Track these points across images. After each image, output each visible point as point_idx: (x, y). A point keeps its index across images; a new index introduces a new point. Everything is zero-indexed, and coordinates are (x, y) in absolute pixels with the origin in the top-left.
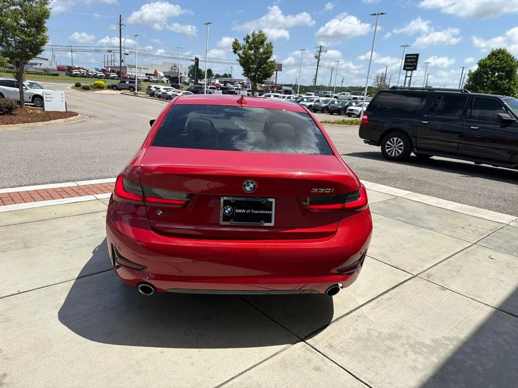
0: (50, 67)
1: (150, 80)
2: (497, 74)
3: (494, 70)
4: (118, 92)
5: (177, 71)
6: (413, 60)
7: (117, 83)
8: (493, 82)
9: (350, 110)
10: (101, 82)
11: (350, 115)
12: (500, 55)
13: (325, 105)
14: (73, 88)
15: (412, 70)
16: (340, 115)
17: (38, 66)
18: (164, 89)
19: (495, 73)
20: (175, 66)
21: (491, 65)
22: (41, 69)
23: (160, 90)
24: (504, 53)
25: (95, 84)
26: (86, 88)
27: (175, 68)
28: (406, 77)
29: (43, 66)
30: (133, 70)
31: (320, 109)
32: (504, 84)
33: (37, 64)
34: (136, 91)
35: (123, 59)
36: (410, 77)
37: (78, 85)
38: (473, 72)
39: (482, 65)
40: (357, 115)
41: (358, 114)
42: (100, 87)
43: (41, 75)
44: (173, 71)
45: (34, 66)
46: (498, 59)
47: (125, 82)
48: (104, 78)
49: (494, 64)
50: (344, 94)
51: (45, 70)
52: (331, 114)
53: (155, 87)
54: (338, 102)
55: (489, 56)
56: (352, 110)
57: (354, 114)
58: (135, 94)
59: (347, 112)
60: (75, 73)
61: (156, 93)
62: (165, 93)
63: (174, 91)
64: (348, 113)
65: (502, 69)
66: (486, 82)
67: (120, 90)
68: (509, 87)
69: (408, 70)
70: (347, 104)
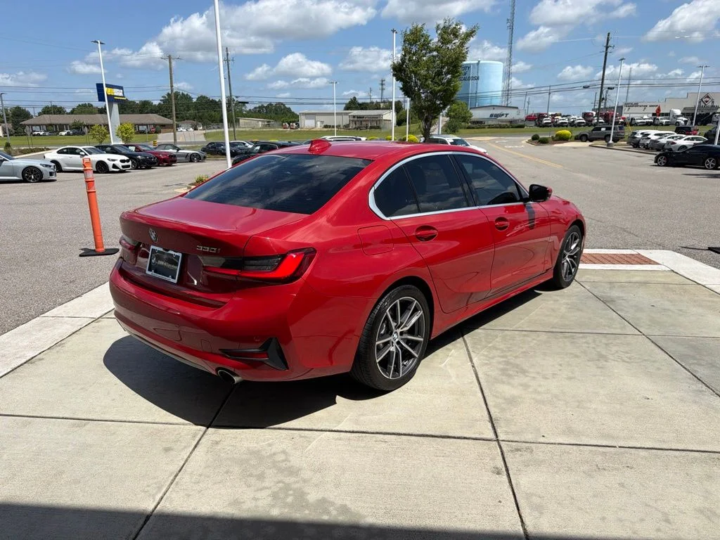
0: (517, 117)
1: (656, 122)
4: (588, 143)
5: (710, 104)
7: (587, 131)
10: (566, 132)
14: (529, 142)
17: (503, 118)
18: (656, 135)
20: (708, 97)
22: (506, 121)
23: (649, 136)
25: (557, 135)
26: (544, 142)
27: (708, 99)
29: (509, 117)
30: (633, 109)
33: (503, 115)
34: (611, 142)
35: (604, 96)
37: (535, 138)
42: (563, 139)
43: (504, 128)
44: (702, 104)
45: (499, 118)
47: (600, 129)
48: (584, 126)
51: (511, 122)
53: (642, 134)
58: (609, 145)
60: (545, 122)
61: (642, 142)
62: (655, 141)
63: (673, 138)
67: (591, 141)
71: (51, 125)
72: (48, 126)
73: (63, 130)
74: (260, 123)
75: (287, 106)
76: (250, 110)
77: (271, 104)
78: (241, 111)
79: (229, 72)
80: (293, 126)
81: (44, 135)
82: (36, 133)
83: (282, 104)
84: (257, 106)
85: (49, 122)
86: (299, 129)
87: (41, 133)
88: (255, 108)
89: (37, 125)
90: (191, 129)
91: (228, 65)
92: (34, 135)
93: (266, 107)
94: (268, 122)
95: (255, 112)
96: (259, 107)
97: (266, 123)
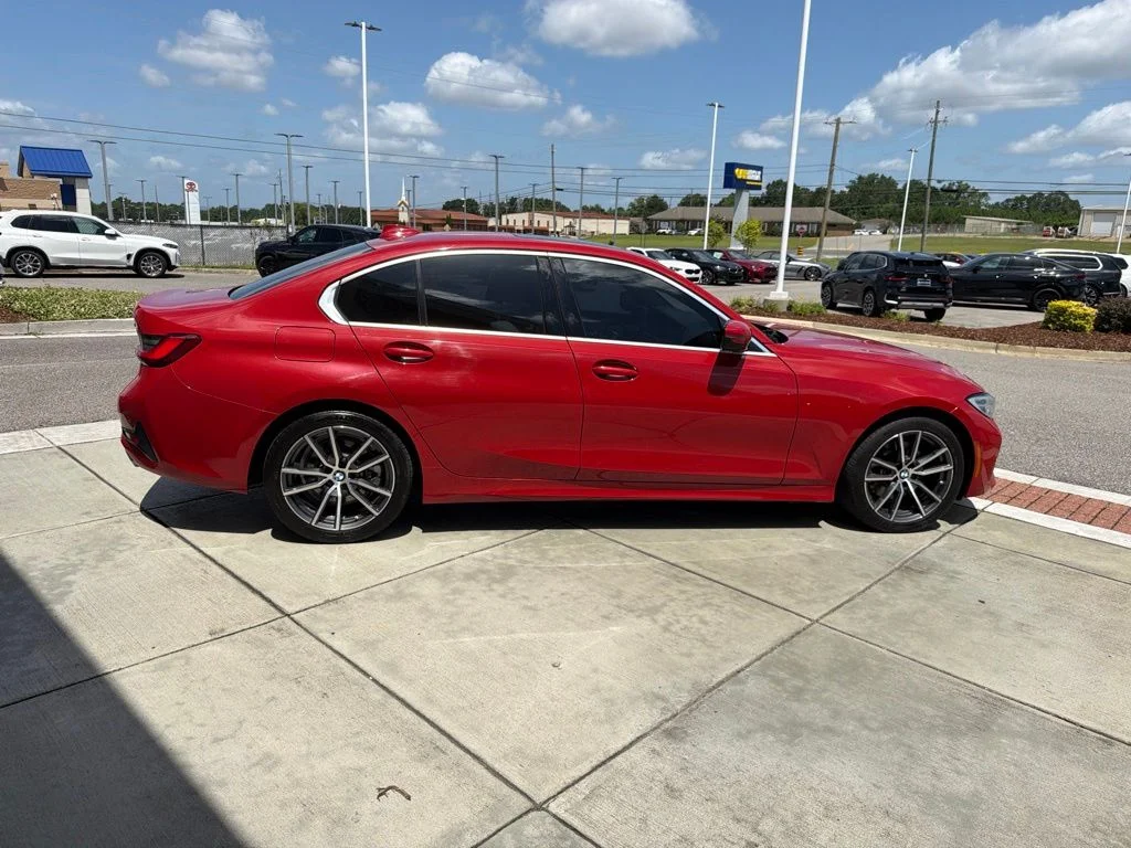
71: (682, 221)
72: (678, 221)
73: (693, 229)
74: (1003, 225)
75: (1072, 197)
76: (997, 204)
77: (1040, 194)
78: (978, 205)
79: (934, 141)
80: (1062, 232)
81: (670, 234)
82: (661, 231)
83: (1062, 193)
84: (1012, 196)
85: (680, 217)
86: (1075, 238)
87: (667, 232)
88: (1008, 200)
89: (665, 221)
90: (878, 232)
91: (935, 129)
92: (659, 234)
93: (1029, 200)
94: (1018, 224)
95: (1006, 207)
96: (1017, 199)
97: (1014, 226)
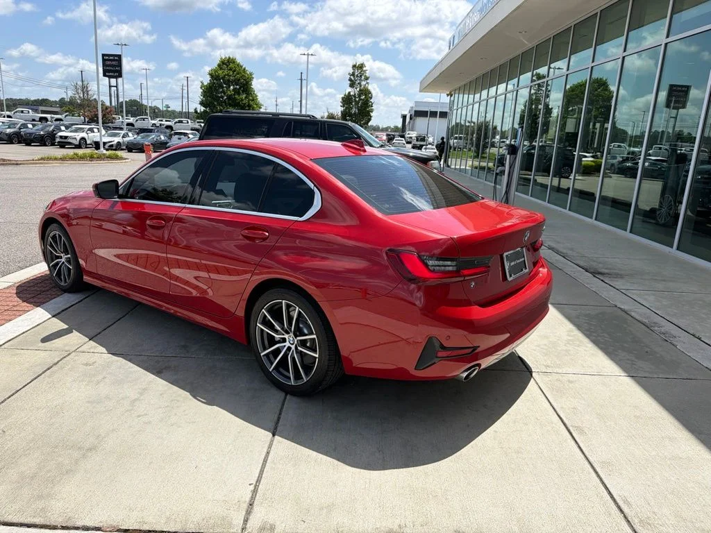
2: (232, 87)
3: (228, 83)
6: (114, 63)
8: (229, 97)
9: (61, 137)
11: (62, 145)
12: (231, 65)
13: (12, 130)
15: (116, 77)
16: (45, 145)
19: (230, 87)
21: (225, 76)
24: (234, 62)
28: (110, 86)
31: (5, 138)
32: (242, 100)
36: (116, 87)
38: (205, 84)
39: (213, 75)
40: (76, 145)
41: (77, 143)
46: (230, 69)
49: (228, 75)
50: (22, 112)
52: (28, 144)
54: (34, 125)
55: (219, 65)
56: (66, 137)
57: (70, 144)
59: (58, 140)
64: (59, 142)
65: (236, 82)
66: (222, 97)
68: (249, 104)
69: (110, 77)
70: (52, 128)
